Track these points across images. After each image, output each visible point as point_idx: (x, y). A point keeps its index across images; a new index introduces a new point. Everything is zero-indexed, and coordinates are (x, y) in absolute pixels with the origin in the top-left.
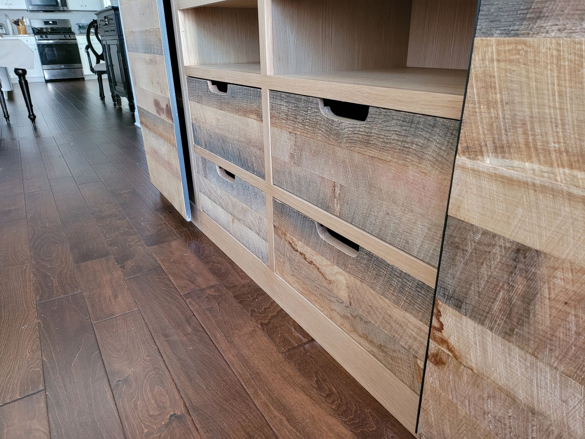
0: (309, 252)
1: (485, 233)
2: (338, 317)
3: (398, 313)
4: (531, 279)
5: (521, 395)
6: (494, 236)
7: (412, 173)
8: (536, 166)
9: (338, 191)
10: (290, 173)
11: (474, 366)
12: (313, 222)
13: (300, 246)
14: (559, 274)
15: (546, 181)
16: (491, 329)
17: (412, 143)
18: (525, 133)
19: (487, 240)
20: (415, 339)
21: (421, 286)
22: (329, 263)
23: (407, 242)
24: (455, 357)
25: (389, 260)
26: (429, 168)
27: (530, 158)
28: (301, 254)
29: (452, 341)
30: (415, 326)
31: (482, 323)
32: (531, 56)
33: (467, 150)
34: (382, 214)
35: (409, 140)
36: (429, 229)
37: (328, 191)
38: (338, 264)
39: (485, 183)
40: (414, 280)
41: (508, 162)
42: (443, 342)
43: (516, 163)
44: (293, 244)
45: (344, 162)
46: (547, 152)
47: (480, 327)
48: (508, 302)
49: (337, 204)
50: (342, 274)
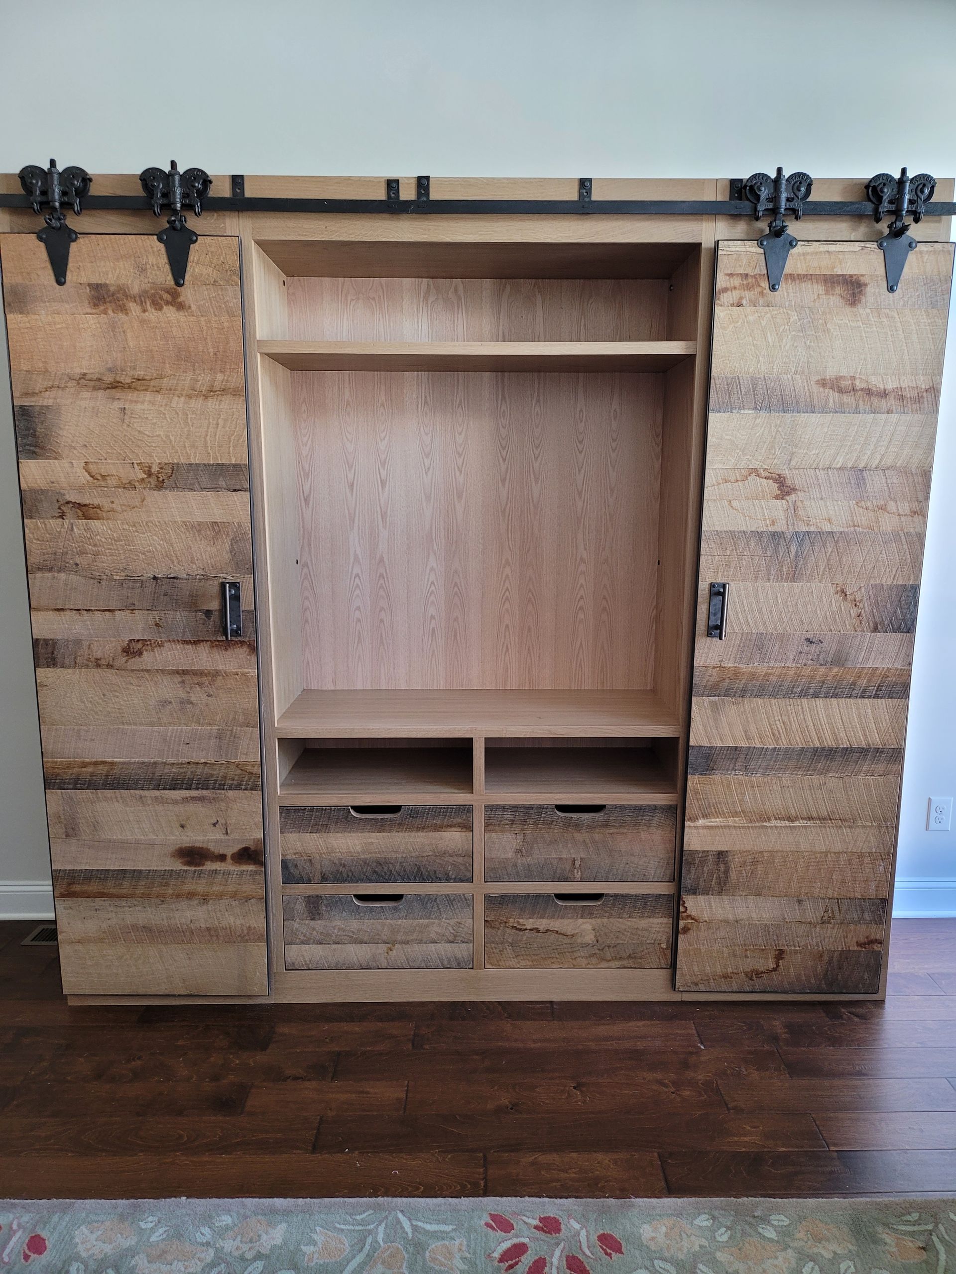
0: (543, 924)
1: (704, 852)
2: (584, 962)
3: (643, 923)
4: (726, 863)
5: (731, 918)
6: (708, 851)
7: (643, 835)
8: (721, 819)
9: (577, 863)
10: (515, 865)
11: (707, 919)
12: (549, 896)
13: (530, 923)
14: (736, 856)
15: (726, 824)
16: (712, 895)
17: (642, 820)
18: (715, 808)
19: (704, 854)
20: (658, 932)
21: (660, 896)
22: (571, 921)
23: (645, 875)
24: (696, 921)
25: (633, 892)
26: (655, 830)
27: (718, 817)
28: (531, 930)
29: (693, 914)
30: (658, 924)
31: (708, 894)
32: (712, 782)
33: (690, 819)
34: (622, 865)
35: (639, 818)
36: (659, 862)
37: (568, 866)
38: (582, 917)
39: (701, 831)
40: (653, 895)
41: (709, 820)
42: (689, 916)
43: (713, 820)
44: (518, 927)
45: (584, 841)
46: (724, 814)
47: (707, 897)
48: (719, 878)
49: (578, 872)
50: (586, 923)
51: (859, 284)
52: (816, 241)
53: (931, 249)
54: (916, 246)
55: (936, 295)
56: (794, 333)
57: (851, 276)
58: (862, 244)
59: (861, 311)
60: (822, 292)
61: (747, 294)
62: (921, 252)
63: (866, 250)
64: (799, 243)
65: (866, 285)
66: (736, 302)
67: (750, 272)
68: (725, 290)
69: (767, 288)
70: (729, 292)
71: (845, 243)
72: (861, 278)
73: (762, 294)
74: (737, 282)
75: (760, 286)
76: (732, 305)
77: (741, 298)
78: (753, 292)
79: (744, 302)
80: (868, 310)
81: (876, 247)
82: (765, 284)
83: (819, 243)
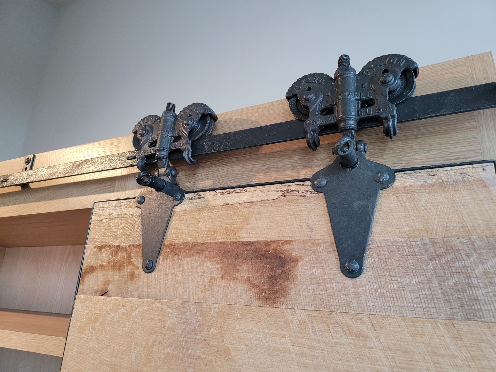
51: (280, 258)
52: (210, 190)
53: (430, 180)
54: (392, 179)
55: (470, 286)
56: (169, 350)
57: (267, 244)
58: (283, 187)
59: (288, 314)
60: (217, 274)
61: (115, 276)
62: (407, 190)
63: (290, 196)
64: (187, 196)
65: (295, 261)
66: (100, 288)
67: (123, 243)
68: (92, 269)
69: (140, 266)
70: (95, 273)
71: (253, 188)
72: (285, 247)
73: (132, 276)
74: (106, 256)
75: (131, 263)
76: (96, 293)
77: (108, 282)
78: (121, 273)
79: (110, 288)
80: (302, 315)
81: (310, 189)
82: (138, 261)
83: (213, 193)
